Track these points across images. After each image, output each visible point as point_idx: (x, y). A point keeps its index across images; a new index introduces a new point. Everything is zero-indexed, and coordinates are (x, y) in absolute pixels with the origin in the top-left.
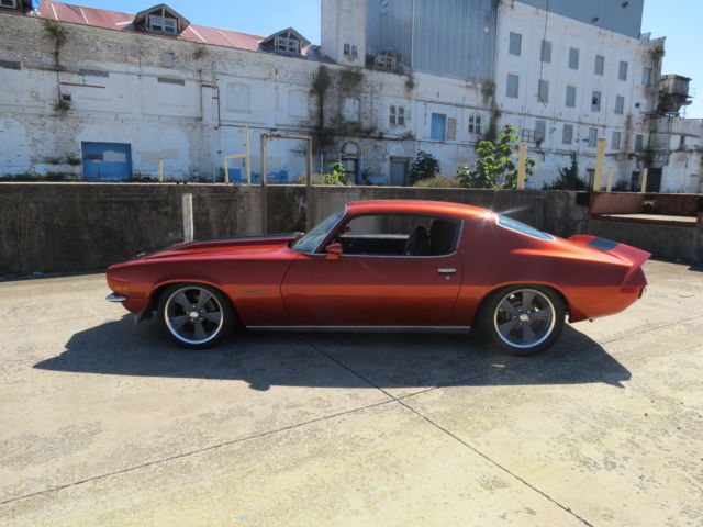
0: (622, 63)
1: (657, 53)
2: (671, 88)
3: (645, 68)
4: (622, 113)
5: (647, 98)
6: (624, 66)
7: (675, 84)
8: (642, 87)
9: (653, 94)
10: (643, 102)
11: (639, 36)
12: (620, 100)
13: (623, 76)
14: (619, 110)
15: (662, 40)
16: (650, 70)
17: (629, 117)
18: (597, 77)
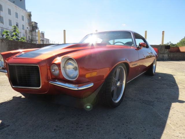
0: (22, 16)
1: (30, 15)
2: (34, 25)
3: (28, 19)
4: (24, 29)
5: (29, 26)
6: (23, 17)
7: (35, 24)
8: (28, 23)
9: (30, 26)
10: (29, 27)
11: (25, 10)
12: (23, 26)
13: (23, 20)
14: (23, 29)
15: (30, 12)
16: (29, 19)
17: (26, 31)
18: (17, 19)
